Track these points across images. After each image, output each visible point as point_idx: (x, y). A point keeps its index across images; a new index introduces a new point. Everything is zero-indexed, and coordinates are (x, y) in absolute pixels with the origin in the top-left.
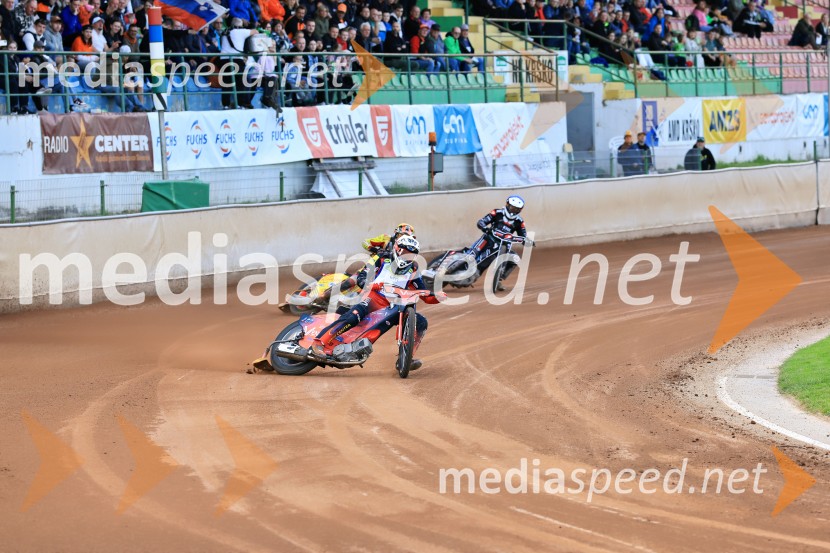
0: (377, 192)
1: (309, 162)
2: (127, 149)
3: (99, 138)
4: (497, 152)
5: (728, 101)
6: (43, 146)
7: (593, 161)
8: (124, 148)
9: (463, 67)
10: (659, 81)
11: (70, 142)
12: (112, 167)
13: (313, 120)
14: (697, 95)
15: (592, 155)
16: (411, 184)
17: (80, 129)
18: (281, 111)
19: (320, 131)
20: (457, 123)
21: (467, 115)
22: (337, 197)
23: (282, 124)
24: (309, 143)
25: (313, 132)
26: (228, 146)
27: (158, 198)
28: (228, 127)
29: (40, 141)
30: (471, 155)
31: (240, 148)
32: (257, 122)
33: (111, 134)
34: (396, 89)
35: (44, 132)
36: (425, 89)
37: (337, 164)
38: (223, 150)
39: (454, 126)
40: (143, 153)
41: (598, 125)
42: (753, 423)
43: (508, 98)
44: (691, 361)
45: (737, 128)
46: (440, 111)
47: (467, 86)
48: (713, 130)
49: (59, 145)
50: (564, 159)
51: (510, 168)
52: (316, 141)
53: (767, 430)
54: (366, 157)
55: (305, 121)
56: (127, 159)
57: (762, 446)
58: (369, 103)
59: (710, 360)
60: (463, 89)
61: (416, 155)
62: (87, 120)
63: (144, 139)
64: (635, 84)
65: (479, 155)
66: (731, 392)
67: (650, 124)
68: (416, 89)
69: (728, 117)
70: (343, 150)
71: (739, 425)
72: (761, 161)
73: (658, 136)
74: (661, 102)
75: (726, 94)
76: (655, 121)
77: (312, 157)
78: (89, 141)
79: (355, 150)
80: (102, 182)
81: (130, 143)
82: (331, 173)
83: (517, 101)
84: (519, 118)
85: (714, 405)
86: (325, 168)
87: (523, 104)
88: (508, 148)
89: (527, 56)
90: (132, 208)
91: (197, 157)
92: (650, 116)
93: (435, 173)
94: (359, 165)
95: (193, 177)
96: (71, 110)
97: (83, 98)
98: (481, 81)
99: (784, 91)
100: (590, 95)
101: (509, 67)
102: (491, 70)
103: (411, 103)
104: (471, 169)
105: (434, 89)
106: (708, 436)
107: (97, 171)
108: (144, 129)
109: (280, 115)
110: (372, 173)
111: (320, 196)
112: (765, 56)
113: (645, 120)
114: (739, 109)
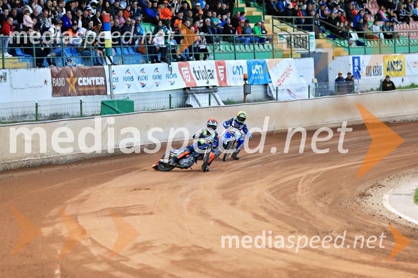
0: (219, 104)
1: (185, 89)
2: (94, 84)
3: (80, 79)
4: (279, 83)
5: (396, 56)
6: (52, 83)
7: (328, 87)
8: (92, 83)
9: (262, 41)
10: (361, 46)
11: (66, 80)
12: (87, 93)
13: (186, 68)
14: (380, 53)
15: (328, 84)
16: (235, 99)
17: (70, 74)
18: (170, 64)
19: (190, 74)
20: (259, 69)
21: (264, 65)
22: (199, 107)
23: (171, 71)
24: (184, 80)
25: (186, 74)
26: (144, 82)
27: (108, 108)
28: (144, 72)
29: (51, 80)
30: (266, 85)
31: (150, 83)
32: (158, 70)
33: (86, 77)
34: (228, 52)
35: (53, 76)
36: (242, 52)
37: (199, 90)
38: (142, 84)
39: (257, 70)
40: (102, 86)
41: (330, 69)
42: (400, 218)
43: (285, 56)
44: (372, 187)
45: (401, 70)
46: (250, 63)
47: (264, 50)
48: (389, 71)
49: (60, 82)
50: (313, 86)
51: (285, 91)
52: (188, 79)
53: (407, 221)
54: (213, 86)
55: (183, 69)
56: (94, 89)
57: (404, 229)
58: (214, 59)
59: (380, 186)
60: (262, 52)
61: (238, 85)
62: (74, 70)
63: (102, 79)
64: (349, 48)
65: (270, 84)
66: (390, 202)
67: (356, 68)
68: (238, 52)
69: (396, 64)
70: (202, 83)
71: (393, 219)
72: (413, 86)
73: (361, 74)
74: (362, 57)
75: (395, 53)
76: (359, 67)
77: (186, 87)
78: (75, 80)
79: (208, 83)
80: (81, 101)
81: (95, 81)
82: (196, 94)
83: (289, 58)
84: (290, 66)
85: (381, 209)
86: (193, 92)
87: (292, 59)
88: (284, 81)
89: (294, 35)
90: (97, 113)
91: (129, 87)
92: (356, 64)
93: (247, 94)
94: (210, 91)
95: (126, 97)
96: (66, 65)
97: (72, 59)
98: (271, 48)
101: (285, 41)
102: (276, 42)
103: (235, 59)
104: (266, 92)
105: (247, 52)
106: (377, 224)
107: (79, 95)
108: (102, 74)
109: (170, 66)
110: (216, 94)
111: (191, 106)
112: (415, 33)
113: (354, 66)
114: (402, 60)
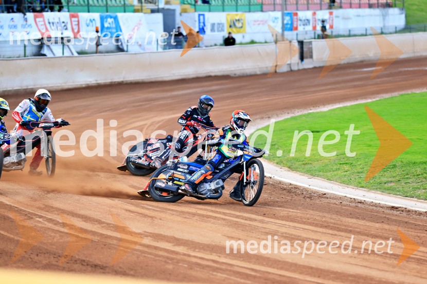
0: (73, 54)
10: (206, 5)
13: (41, 19)
14: (223, 11)
16: (88, 50)
18: (26, 15)
19: (45, 24)
20: (111, 22)
21: (116, 18)
22: (53, 56)
23: (26, 21)
24: (40, 30)
25: (41, 25)
31: (6, 32)
32: (14, 20)
34: (82, 5)
36: (95, 6)
39: (110, 24)
43: (136, 11)
45: (242, 27)
46: (103, 17)
47: (116, 5)
48: (231, 28)
51: (136, 44)
52: (43, 29)
55: (38, 20)
58: (69, 11)
60: (114, 6)
64: (195, 5)
67: (202, 24)
68: (91, 5)
69: (238, 22)
72: (253, 42)
73: (205, 30)
74: (207, 14)
75: (237, 11)
76: (204, 23)
79: (62, 34)
83: (139, 12)
84: (140, 20)
87: (142, 14)
92: (202, 20)
93: (99, 45)
98: (122, 3)
99: (264, 10)
100: (174, 11)
103: (89, 12)
111: (45, 55)
113: (199, 22)
114: (243, 18)
